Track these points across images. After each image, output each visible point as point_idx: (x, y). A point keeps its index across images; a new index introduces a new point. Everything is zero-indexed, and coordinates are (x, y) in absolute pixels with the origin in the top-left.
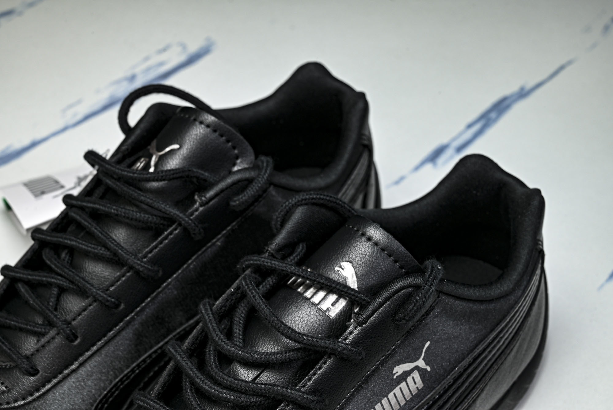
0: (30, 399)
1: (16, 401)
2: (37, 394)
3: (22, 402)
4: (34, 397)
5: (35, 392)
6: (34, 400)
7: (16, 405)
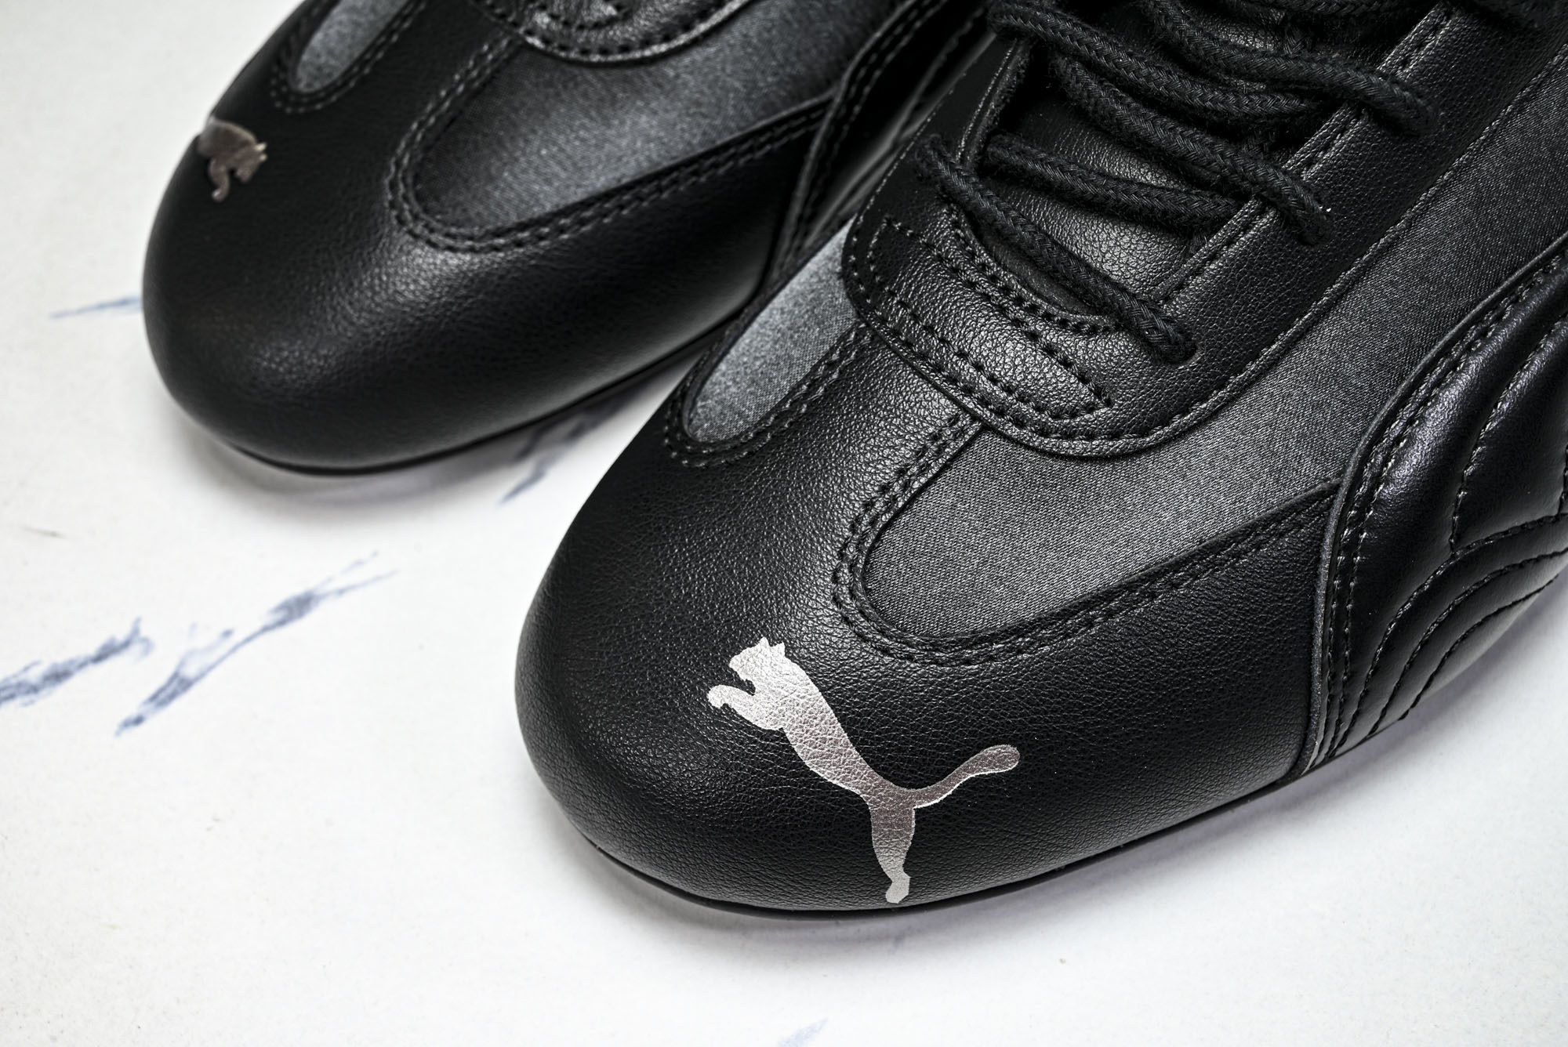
0: (683, 39)
1: (646, 43)
2: (703, 27)
3: (664, 48)
4: (695, 33)
5: (697, 21)
6: (695, 43)
7: (647, 53)
